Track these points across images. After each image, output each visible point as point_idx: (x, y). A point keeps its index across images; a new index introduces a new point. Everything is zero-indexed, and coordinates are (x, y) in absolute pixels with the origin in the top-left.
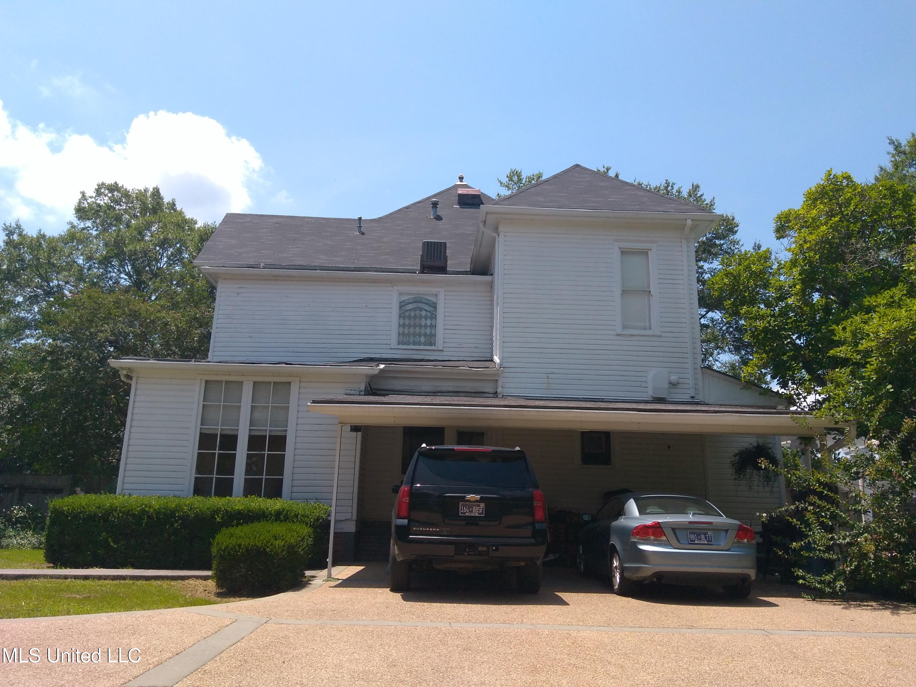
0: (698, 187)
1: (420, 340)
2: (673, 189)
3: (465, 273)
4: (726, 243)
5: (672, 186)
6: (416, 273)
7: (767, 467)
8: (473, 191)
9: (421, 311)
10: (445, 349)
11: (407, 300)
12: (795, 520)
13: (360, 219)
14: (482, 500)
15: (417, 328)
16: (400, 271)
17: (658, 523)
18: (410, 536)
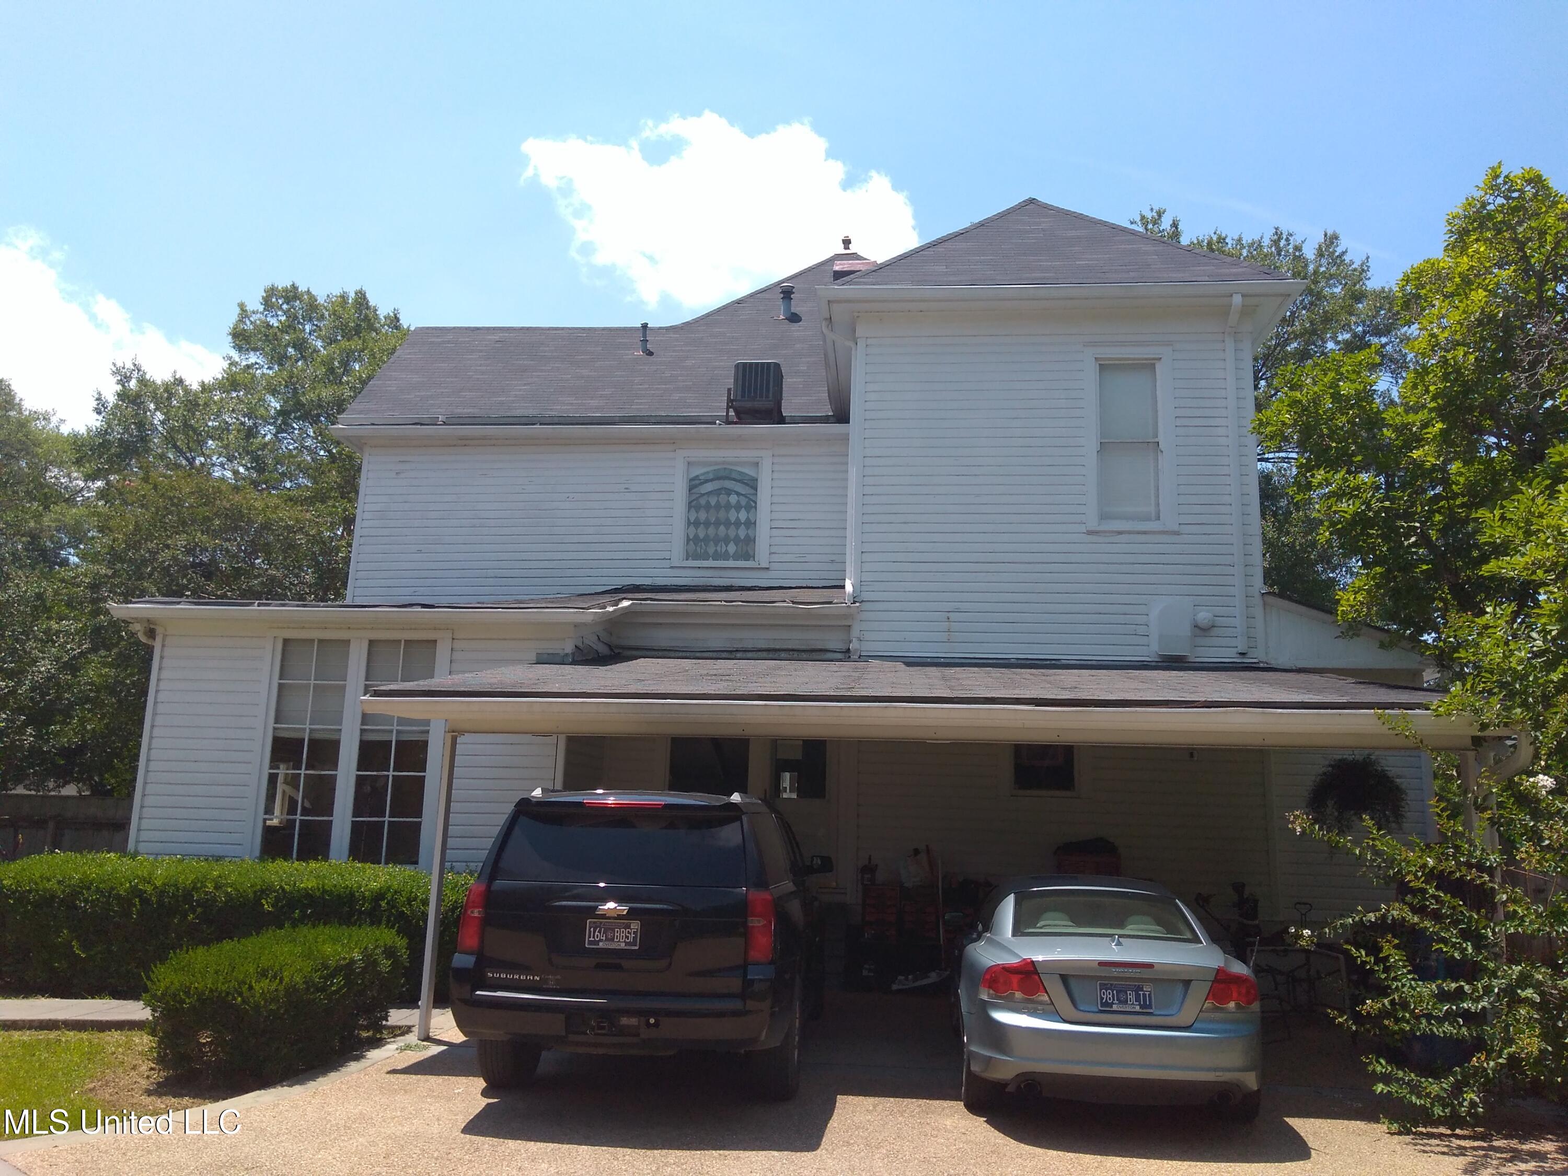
0: (1337, 238)
1: (726, 550)
2: (1289, 244)
3: (825, 420)
4: (1391, 342)
5: (1287, 240)
6: (715, 423)
7: (1308, 831)
8: (863, 264)
9: (729, 495)
10: (774, 566)
11: (703, 474)
12: (1363, 953)
13: (645, 326)
14: (632, 913)
15: (722, 528)
16: (704, 420)
17: (1033, 962)
18: (478, 993)
